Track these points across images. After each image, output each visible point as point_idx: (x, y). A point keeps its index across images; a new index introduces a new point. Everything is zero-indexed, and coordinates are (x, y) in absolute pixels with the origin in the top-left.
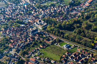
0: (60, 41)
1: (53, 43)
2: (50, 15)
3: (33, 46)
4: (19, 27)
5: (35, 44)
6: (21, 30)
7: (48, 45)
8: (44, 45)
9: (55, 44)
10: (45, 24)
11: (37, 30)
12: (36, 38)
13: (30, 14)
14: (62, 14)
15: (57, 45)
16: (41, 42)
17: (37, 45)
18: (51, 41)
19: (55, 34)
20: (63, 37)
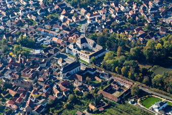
0: (141, 94)
1: (122, 100)
2: (108, 25)
3: (70, 107)
4: (27, 55)
5: (75, 101)
6: (35, 64)
7: (111, 105)
8: (98, 104)
9: (130, 103)
10: (99, 48)
11: (77, 64)
12: (76, 84)
13: (55, 21)
14: (142, 22)
15: (133, 103)
16: (90, 97)
17: (81, 104)
18: (117, 94)
19: (126, 75)
20: (149, 84)
